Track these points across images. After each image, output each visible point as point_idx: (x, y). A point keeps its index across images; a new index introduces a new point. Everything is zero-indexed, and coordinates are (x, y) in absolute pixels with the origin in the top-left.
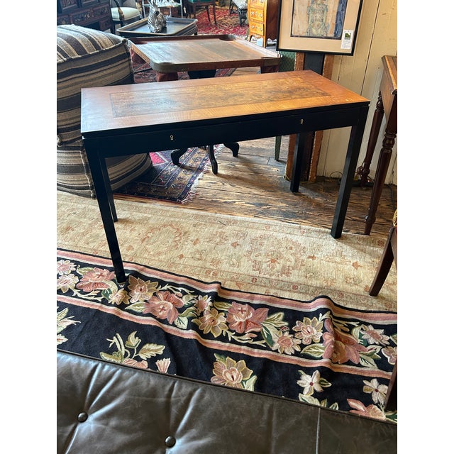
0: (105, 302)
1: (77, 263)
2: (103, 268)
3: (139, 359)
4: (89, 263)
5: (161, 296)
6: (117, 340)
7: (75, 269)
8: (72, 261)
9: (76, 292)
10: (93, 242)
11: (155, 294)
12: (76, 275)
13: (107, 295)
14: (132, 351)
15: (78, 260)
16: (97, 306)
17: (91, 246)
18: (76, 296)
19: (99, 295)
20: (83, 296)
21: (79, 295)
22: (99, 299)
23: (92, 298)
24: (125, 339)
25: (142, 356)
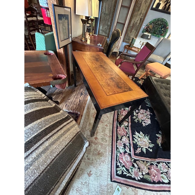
0: (128, 126)
1: (117, 140)
2: (117, 131)
3: (138, 115)
4: (116, 136)
5: (122, 114)
6: (136, 121)
7: (120, 140)
8: (117, 142)
9: (128, 135)
10: (105, 139)
11: (122, 115)
12: (122, 138)
13: (126, 126)
14: (137, 117)
15: (116, 141)
16: (130, 128)
17: (107, 139)
18: (129, 135)
19: (126, 129)
20: (128, 133)
21: (128, 134)
22: (127, 128)
23: (128, 130)
24: (135, 119)
25: (137, 115)
